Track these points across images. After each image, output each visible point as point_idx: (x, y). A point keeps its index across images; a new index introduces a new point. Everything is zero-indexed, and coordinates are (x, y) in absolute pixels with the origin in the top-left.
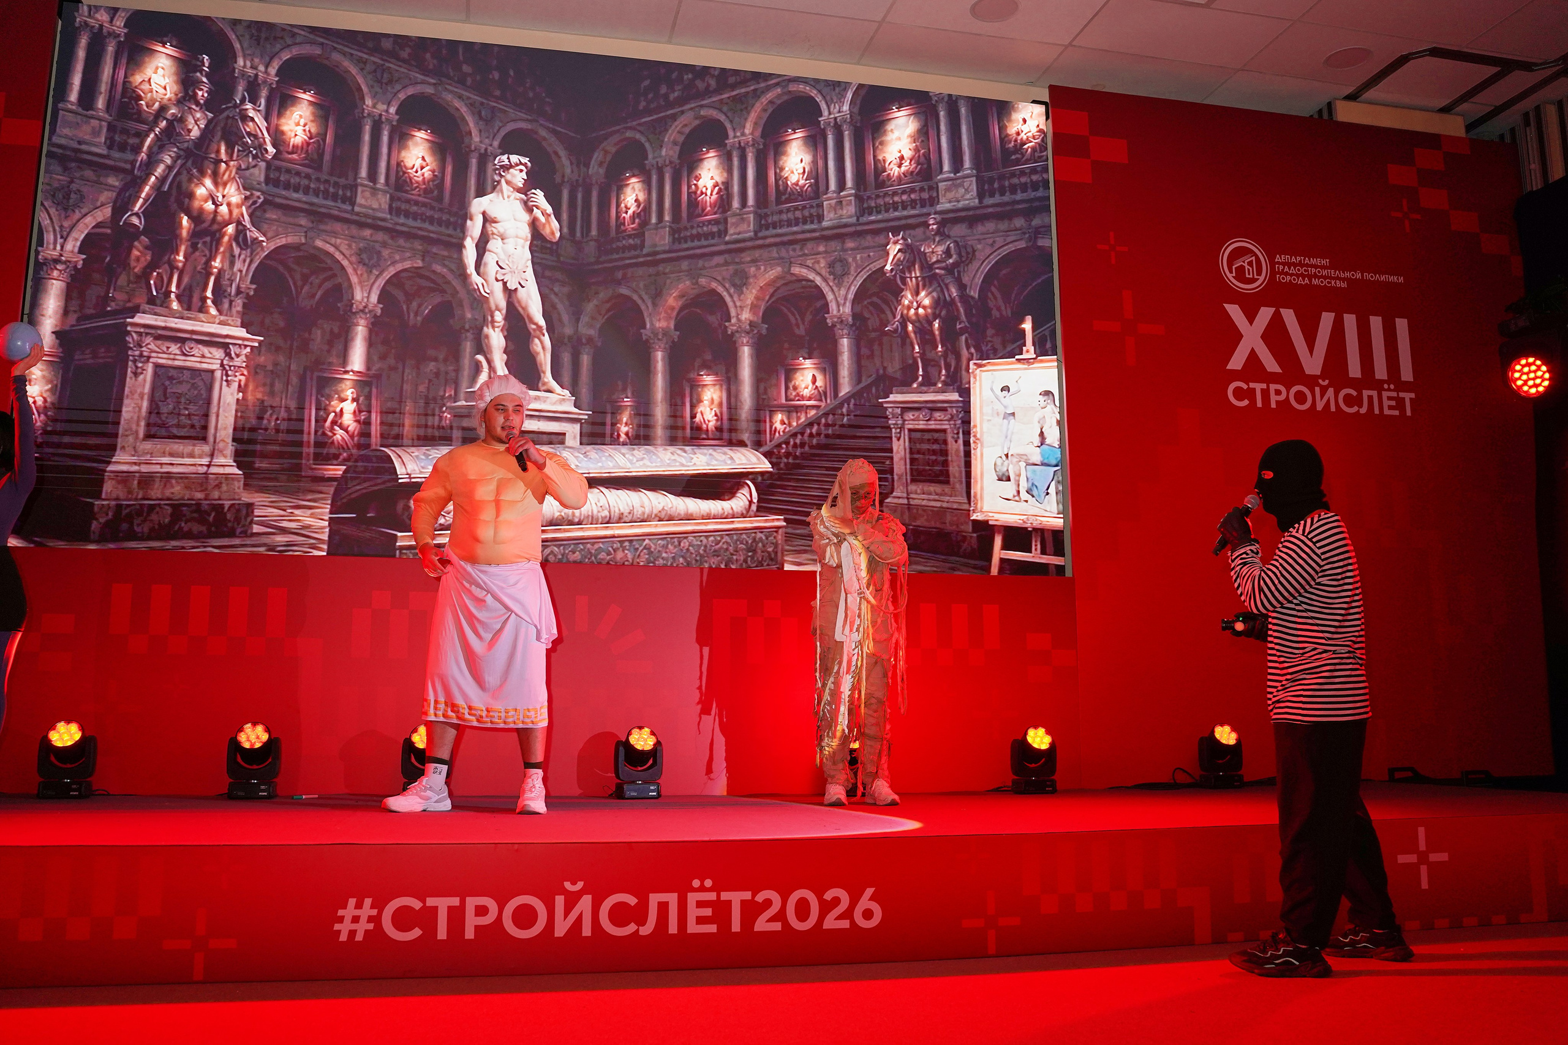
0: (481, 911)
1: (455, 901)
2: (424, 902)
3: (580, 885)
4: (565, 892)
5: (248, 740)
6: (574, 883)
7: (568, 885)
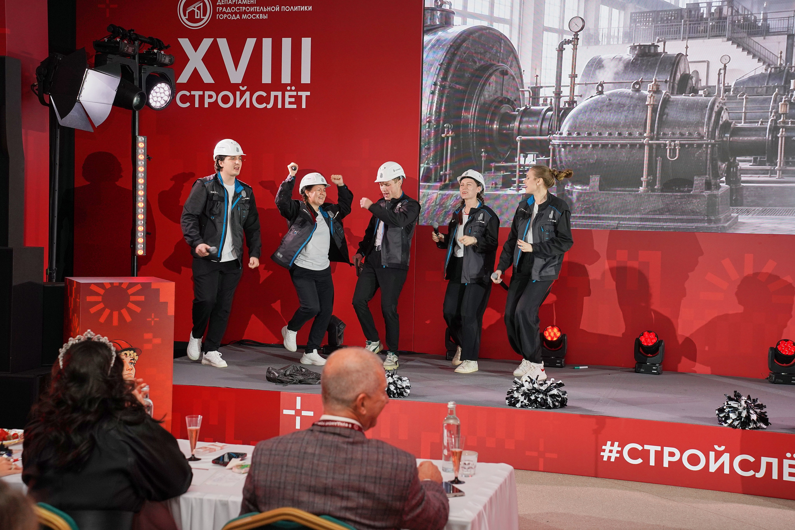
0: (672, 454)
1: (659, 448)
2: (643, 447)
3: (723, 448)
4: (714, 450)
5: (550, 335)
6: (720, 446)
7: (716, 447)
